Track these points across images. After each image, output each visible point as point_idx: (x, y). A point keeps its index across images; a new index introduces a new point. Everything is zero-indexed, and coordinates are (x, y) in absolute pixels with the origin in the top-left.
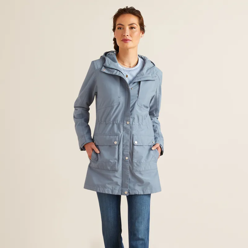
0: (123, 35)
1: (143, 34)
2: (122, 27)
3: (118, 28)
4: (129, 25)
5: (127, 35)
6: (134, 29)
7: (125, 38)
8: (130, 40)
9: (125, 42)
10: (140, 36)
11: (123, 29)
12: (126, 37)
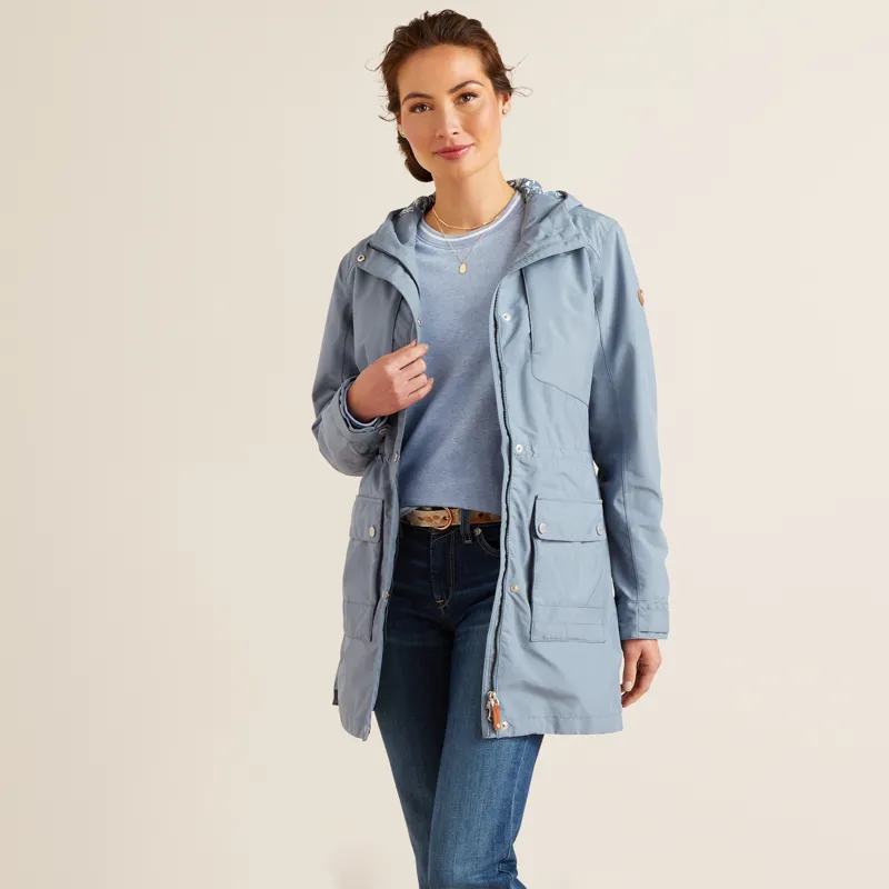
0: (437, 135)
1: (506, 100)
2: (424, 104)
3: (413, 109)
4: (452, 91)
5: (455, 133)
6: (473, 102)
7: (448, 144)
8: (465, 147)
9: (450, 158)
10: (500, 112)
11: (431, 109)
12: (451, 141)
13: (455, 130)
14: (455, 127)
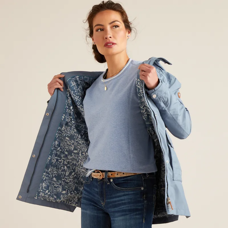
0: (105, 38)
3: (97, 31)
4: (110, 23)
5: (110, 37)
7: (108, 41)
9: (109, 47)
10: (127, 36)
13: (111, 36)
14: (110, 35)
